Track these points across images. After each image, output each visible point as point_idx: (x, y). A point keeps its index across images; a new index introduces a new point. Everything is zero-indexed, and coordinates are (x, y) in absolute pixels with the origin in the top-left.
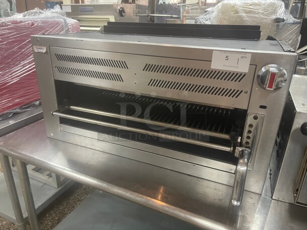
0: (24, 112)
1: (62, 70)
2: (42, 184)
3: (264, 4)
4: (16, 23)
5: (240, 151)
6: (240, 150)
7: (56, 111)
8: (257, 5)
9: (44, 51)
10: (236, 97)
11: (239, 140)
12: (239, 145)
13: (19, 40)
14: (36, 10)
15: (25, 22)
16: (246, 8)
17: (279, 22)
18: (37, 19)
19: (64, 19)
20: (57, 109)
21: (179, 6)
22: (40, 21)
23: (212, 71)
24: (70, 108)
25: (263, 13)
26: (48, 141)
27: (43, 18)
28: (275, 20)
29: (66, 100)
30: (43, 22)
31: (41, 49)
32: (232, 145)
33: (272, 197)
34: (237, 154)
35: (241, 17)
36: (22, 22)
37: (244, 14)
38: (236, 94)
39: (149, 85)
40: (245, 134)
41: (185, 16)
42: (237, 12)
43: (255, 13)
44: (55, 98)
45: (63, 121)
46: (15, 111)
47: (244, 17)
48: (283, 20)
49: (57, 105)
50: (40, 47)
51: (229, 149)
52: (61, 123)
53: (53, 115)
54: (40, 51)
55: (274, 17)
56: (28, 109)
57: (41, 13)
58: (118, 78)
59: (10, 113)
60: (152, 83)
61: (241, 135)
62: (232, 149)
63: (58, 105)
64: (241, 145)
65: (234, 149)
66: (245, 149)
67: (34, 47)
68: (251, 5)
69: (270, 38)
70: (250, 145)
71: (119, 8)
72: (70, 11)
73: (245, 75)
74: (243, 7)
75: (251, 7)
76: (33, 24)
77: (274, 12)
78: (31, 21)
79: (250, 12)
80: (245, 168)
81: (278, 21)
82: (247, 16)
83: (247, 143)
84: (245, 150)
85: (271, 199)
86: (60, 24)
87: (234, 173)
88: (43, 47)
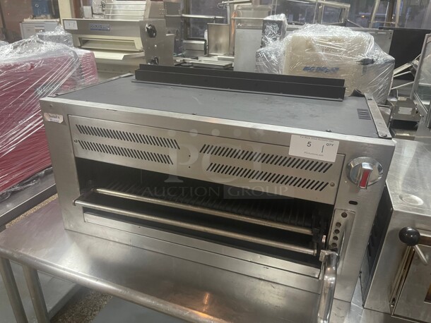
0: (25, 188)
2: (50, 278)
3: (347, 40)
4: (9, 69)
5: (326, 256)
7: (78, 199)
8: (339, 40)
9: (60, 120)
10: (321, 190)
11: (324, 240)
12: (324, 246)
13: (15, 92)
14: (32, 38)
15: (21, 65)
16: (324, 44)
17: (367, 64)
18: (36, 56)
19: (74, 52)
21: (224, 4)
22: (42, 60)
23: (290, 158)
24: (97, 191)
25: (346, 52)
26: (66, 235)
28: (361, 61)
29: (90, 182)
30: (46, 61)
31: (56, 118)
32: (316, 247)
33: (363, 306)
34: (322, 258)
35: (317, 57)
36: (18, 66)
37: (322, 53)
38: (321, 186)
39: (207, 170)
40: (332, 235)
41: (234, 20)
43: (335, 51)
44: (76, 180)
46: (13, 190)
47: (322, 57)
48: (372, 61)
49: (78, 189)
50: (55, 115)
51: (312, 252)
52: (84, 213)
53: (74, 204)
54: (54, 120)
55: (361, 57)
58: (166, 159)
59: (7, 194)
61: (327, 233)
62: (316, 252)
63: (80, 189)
64: (326, 247)
65: (319, 252)
66: (331, 253)
67: (45, 114)
68: (330, 41)
69: (357, 94)
70: (337, 248)
71: (147, 25)
73: (331, 165)
74: (320, 43)
75: (330, 43)
77: (362, 50)
78: (29, 62)
80: (334, 279)
81: (365, 62)
82: (325, 55)
83: (334, 244)
85: (362, 308)
86: (69, 60)
87: (318, 278)
88: (58, 115)
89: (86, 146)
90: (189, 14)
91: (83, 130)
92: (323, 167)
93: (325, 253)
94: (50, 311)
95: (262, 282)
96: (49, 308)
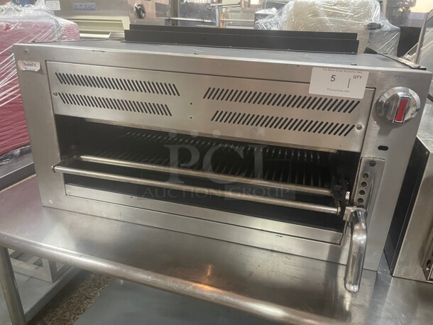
2: (27, 278)
3: (353, 4)
5: (352, 213)
6: (352, 211)
7: (58, 165)
8: (345, 5)
9: (37, 68)
10: (345, 135)
11: (347, 197)
12: (347, 203)
14: (9, 5)
16: (330, 9)
17: (375, 29)
18: (14, 19)
19: (55, 20)
20: (60, 161)
21: (213, 7)
22: (19, 23)
23: (311, 98)
24: (81, 158)
25: (352, 17)
26: (45, 212)
27: (23, 18)
28: (368, 25)
29: (73, 147)
30: (24, 25)
31: (31, 65)
32: (339, 205)
33: (391, 274)
34: (347, 217)
35: (321, 22)
37: (327, 18)
38: (346, 130)
39: (212, 120)
40: (357, 188)
41: (223, 22)
42: (316, 14)
43: (342, 16)
44: (56, 144)
45: (69, 179)
47: (326, 22)
48: (380, 27)
49: (59, 154)
50: (30, 63)
51: (336, 210)
52: (65, 183)
53: (54, 171)
54: (29, 68)
55: (367, 22)
56: (4, 163)
57: (18, 10)
58: (164, 110)
60: (219, 116)
61: (350, 190)
62: (339, 210)
63: (61, 155)
64: (351, 203)
65: (343, 210)
66: (357, 209)
67: (19, 62)
68: (335, 5)
69: (369, 51)
70: (364, 204)
71: (136, 5)
73: (359, 102)
74: (324, 7)
75: (335, 7)
76: (8, 28)
77: (368, 15)
78: (5, 22)
79: (334, 15)
80: (365, 237)
81: (372, 27)
82: (330, 20)
83: (360, 200)
84: (359, 211)
85: (390, 276)
86: (50, 28)
87: (340, 244)
88: (34, 63)
89: (67, 99)
90: (177, 16)
91: (64, 79)
92: (349, 106)
93: (351, 209)
94: (27, 314)
95: (275, 254)
96: (26, 309)
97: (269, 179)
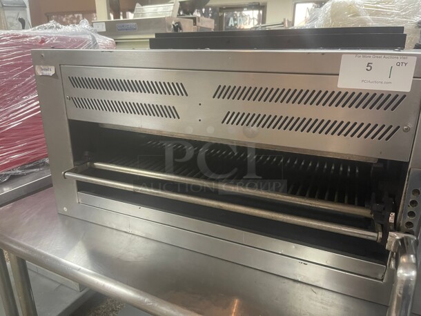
0: (27, 174)
1: (79, 103)
2: (57, 285)
4: (16, 38)
5: (397, 241)
6: (398, 238)
7: (69, 171)
9: (51, 72)
10: (387, 139)
11: (391, 220)
12: (391, 227)
13: (21, 64)
15: (31, 36)
16: (372, 7)
18: (51, 34)
19: (92, 36)
20: (73, 167)
22: (55, 37)
23: (340, 92)
24: (94, 166)
28: (418, 23)
29: (87, 153)
30: (60, 39)
31: (47, 70)
32: (379, 228)
34: (390, 246)
35: (361, 21)
36: (27, 37)
37: (368, 17)
38: (387, 133)
39: (223, 122)
40: (405, 208)
42: (356, 14)
44: (70, 150)
45: (83, 187)
46: (13, 172)
50: (46, 67)
51: (375, 235)
52: (78, 191)
53: (65, 177)
54: (45, 73)
55: (418, 19)
57: (59, 28)
58: (170, 112)
59: (5, 175)
60: (229, 118)
61: (396, 210)
62: (380, 236)
63: (74, 161)
64: (397, 228)
65: (385, 236)
66: (403, 235)
67: (37, 67)
68: (378, 3)
70: (414, 229)
71: (173, 23)
72: (105, 30)
73: (405, 96)
74: (365, 6)
75: (379, 6)
76: (43, 41)
77: (417, 12)
78: (40, 35)
79: (377, 13)
80: (413, 273)
82: (372, 19)
83: (409, 224)
84: (406, 238)
86: (86, 43)
87: (382, 280)
88: (50, 67)
92: (391, 101)
93: (395, 237)
97: (293, 193)
